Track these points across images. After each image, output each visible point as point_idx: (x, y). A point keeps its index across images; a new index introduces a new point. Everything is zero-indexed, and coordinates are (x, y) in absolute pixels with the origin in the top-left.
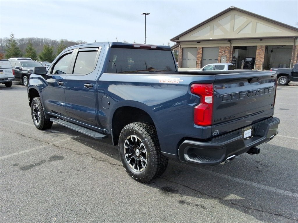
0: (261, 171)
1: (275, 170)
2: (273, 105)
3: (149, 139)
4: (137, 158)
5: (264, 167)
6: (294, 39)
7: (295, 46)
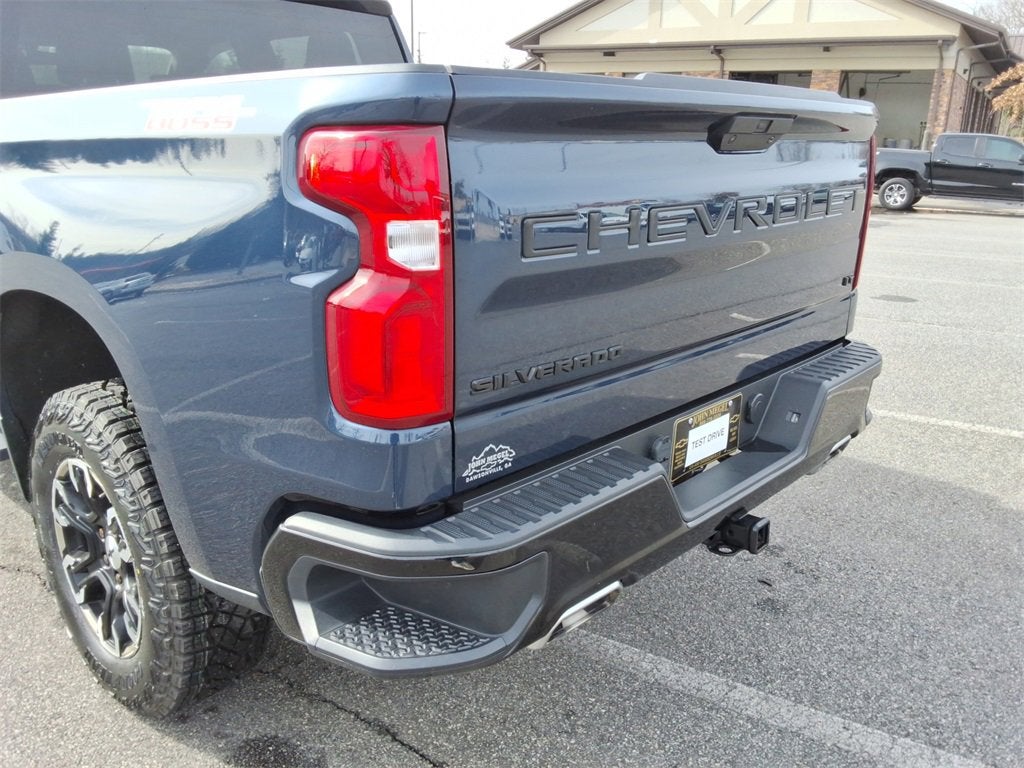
0: (785, 607)
1: (852, 597)
2: (853, 280)
3: (137, 486)
4: (116, 582)
5: (799, 577)
6: (941, 48)
7: (943, 74)
